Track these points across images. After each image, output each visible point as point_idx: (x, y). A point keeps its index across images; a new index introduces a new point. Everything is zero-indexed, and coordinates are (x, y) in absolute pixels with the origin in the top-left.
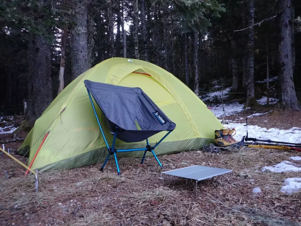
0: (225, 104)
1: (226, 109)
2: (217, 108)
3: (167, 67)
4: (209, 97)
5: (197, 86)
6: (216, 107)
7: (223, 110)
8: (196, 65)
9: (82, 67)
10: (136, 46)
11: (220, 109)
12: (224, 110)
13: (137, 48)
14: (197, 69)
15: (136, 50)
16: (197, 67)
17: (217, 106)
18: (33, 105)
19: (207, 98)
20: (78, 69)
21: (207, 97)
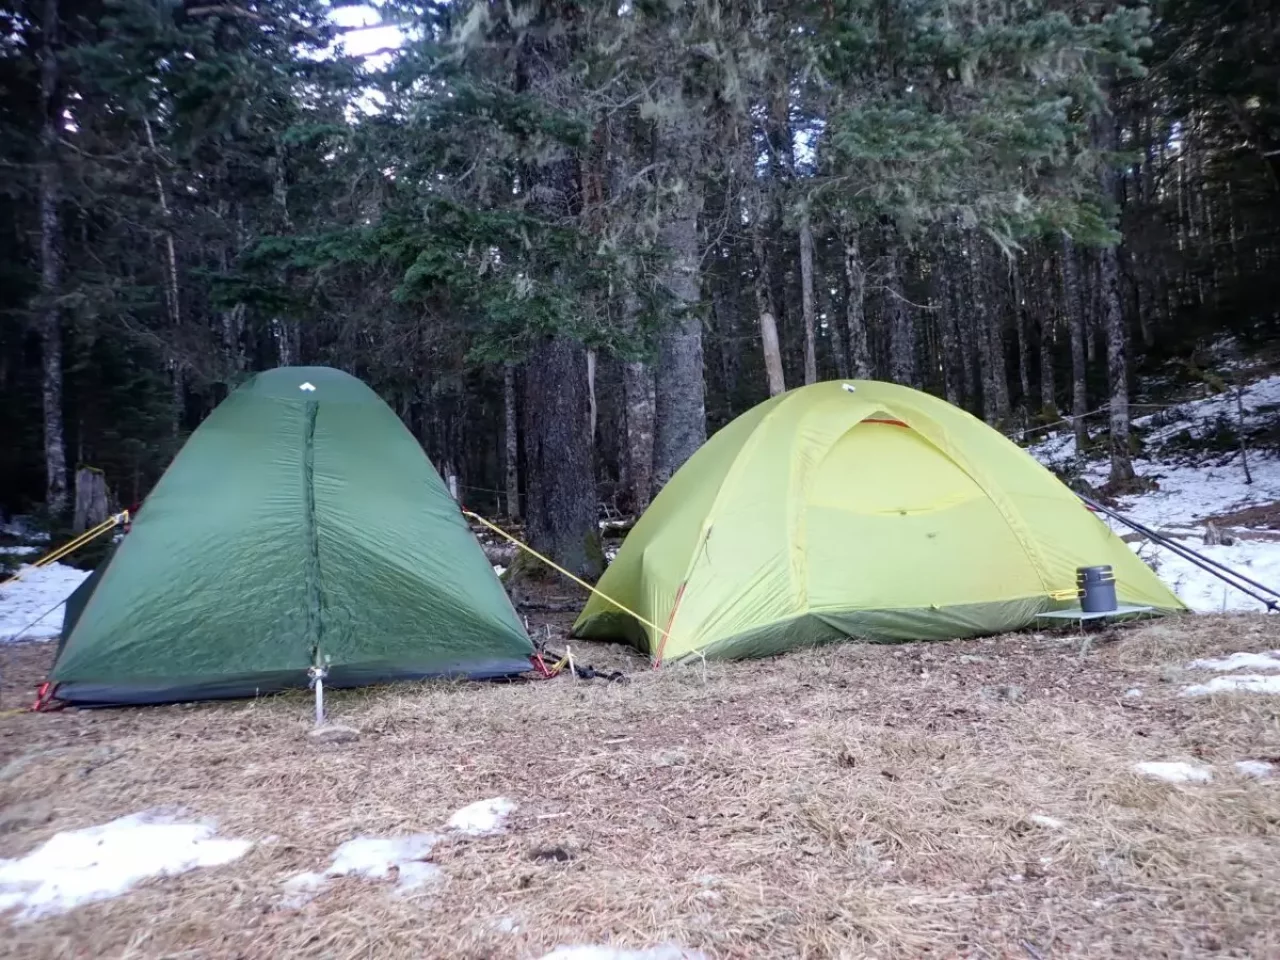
0: (1260, 452)
1: (1261, 476)
2: (1217, 471)
3: (982, 306)
4: (1190, 420)
5: (1121, 381)
6: (1218, 466)
7: (1245, 478)
8: (1113, 295)
9: (686, 377)
10: (851, 243)
11: (1235, 475)
12: (1249, 481)
13: (852, 251)
14: (1113, 310)
15: (852, 258)
16: (1113, 302)
17: (1224, 463)
18: (544, 501)
19: (1179, 423)
20: (676, 385)
21: (1181, 417)
